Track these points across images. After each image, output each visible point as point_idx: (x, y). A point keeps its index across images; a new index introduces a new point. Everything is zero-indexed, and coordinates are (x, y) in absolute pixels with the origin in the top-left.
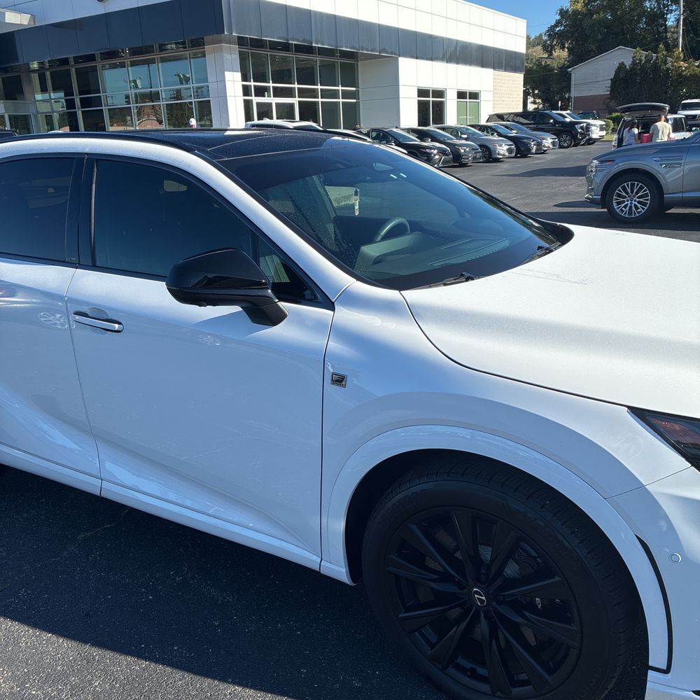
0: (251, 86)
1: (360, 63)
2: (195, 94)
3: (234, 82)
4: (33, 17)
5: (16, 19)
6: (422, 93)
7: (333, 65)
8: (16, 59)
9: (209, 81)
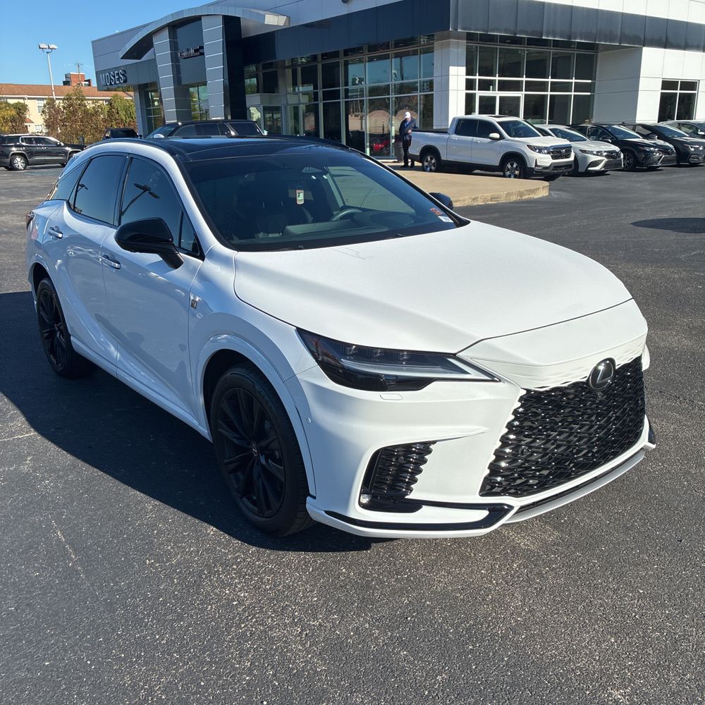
0: (476, 79)
1: (600, 55)
2: (422, 88)
3: (457, 76)
4: (289, 18)
5: (274, 21)
6: (667, 84)
7: (569, 57)
8: (274, 56)
9: (435, 75)
